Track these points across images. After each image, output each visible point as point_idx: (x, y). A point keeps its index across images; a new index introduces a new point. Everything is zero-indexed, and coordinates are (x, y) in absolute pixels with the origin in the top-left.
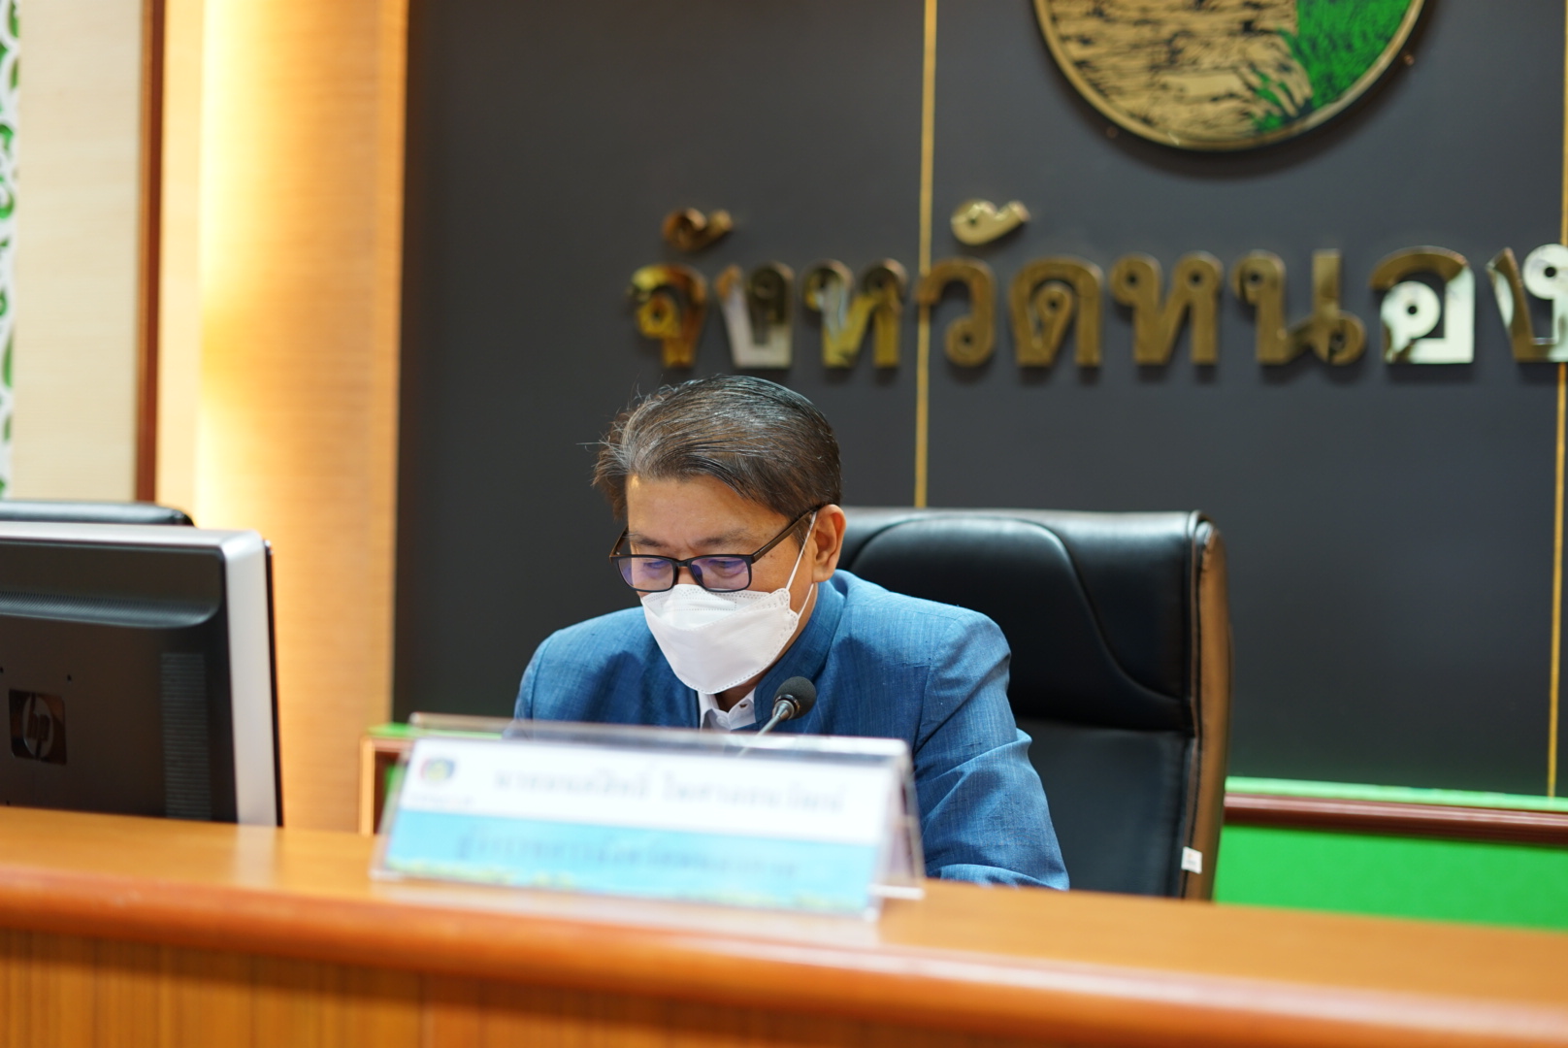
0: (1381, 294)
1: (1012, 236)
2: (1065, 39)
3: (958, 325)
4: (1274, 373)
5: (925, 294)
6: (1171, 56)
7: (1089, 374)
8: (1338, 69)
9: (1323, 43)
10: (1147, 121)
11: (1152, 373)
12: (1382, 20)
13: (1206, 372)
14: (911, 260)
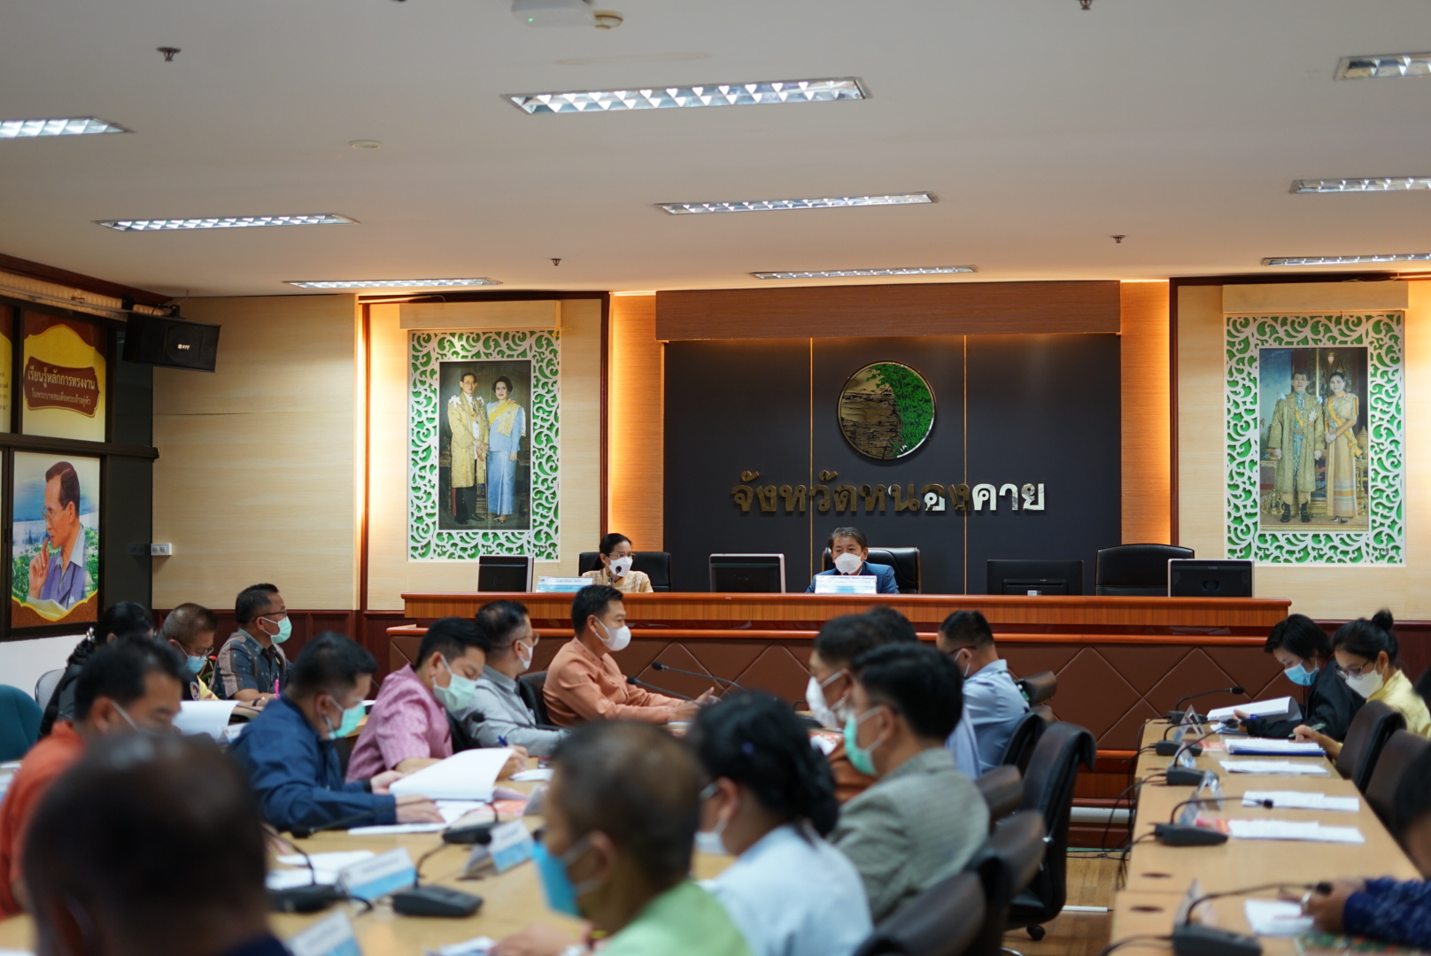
0: (924, 495)
1: (834, 479)
2: (846, 431)
3: (821, 502)
4: (900, 513)
5: (813, 493)
6: (873, 437)
7: (854, 513)
8: (913, 441)
9: (909, 435)
10: (867, 452)
11: (869, 513)
12: (923, 430)
13: (883, 513)
14: (808, 486)
